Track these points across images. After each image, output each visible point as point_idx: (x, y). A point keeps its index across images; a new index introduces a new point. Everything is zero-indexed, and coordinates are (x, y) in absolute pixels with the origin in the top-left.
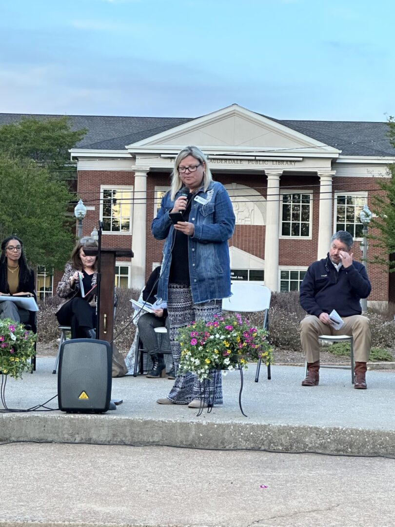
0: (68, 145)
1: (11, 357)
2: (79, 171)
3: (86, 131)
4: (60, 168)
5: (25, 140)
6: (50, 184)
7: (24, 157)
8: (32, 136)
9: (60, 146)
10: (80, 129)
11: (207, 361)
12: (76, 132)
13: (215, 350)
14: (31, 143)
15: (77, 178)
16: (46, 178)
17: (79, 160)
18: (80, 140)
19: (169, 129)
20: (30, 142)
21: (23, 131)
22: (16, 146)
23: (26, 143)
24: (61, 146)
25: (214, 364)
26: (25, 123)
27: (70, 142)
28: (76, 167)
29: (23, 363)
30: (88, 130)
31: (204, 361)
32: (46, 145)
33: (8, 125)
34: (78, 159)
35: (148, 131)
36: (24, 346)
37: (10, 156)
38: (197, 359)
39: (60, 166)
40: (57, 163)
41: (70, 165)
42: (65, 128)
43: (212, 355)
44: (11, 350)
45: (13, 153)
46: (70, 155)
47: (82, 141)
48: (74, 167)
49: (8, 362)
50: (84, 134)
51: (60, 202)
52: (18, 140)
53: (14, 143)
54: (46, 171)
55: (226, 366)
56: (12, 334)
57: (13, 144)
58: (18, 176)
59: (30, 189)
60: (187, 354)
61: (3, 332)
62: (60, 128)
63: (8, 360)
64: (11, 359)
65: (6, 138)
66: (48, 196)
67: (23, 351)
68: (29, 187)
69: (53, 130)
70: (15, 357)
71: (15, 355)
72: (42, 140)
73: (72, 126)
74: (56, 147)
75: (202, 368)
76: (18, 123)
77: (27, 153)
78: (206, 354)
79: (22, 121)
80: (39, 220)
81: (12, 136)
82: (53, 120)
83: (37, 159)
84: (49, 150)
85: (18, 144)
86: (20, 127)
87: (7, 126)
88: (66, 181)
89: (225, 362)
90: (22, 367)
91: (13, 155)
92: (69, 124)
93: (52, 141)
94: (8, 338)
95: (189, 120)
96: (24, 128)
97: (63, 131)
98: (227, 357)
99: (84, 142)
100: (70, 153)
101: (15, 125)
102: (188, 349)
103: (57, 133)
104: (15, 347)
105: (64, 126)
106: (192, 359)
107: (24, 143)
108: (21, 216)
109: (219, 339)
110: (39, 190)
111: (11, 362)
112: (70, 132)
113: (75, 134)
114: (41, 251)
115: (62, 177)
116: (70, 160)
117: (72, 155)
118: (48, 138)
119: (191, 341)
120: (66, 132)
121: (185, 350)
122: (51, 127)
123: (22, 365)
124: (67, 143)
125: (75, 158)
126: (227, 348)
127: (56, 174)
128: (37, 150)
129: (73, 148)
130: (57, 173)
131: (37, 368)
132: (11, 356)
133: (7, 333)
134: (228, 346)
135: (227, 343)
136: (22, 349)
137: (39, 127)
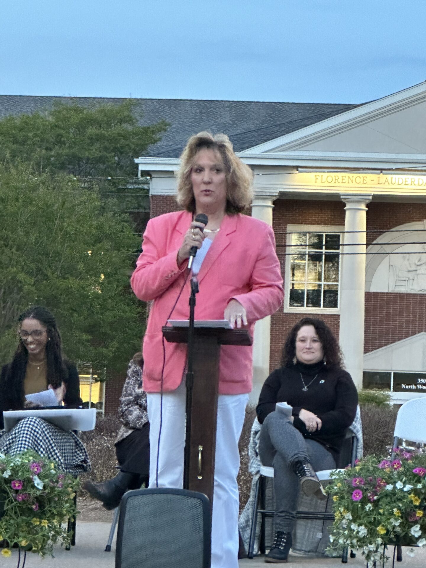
0: (134, 150)
1: (35, 519)
2: (153, 196)
3: (166, 125)
4: (119, 191)
5: (59, 141)
6: (102, 219)
7: (56, 170)
8: (71, 135)
9: (120, 151)
10: (155, 123)
11: (380, 530)
12: (149, 128)
13: (395, 510)
14: (69, 147)
15: (149, 209)
16: (95, 207)
17: (153, 176)
18: (155, 142)
19: (312, 123)
20: (67, 145)
21: (56, 126)
22: (44, 151)
23: (60, 147)
24: (121, 153)
25: (392, 536)
26: (59, 112)
27: (137, 145)
28: (148, 190)
29: (54, 529)
30: (169, 125)
31: (375, 530)
32: (96, 150)
33: (30, 116)
34: (150, 175)
35: (276, 126)
36: (56, 499)
37: (33, 168)
38: (363, 527)
39: (120, 187)
40: (114, 183)
41: (137, 186)
42: (129, 120)
43: (389, 519)
44: (34, 507)
45: (38, 164)
46: (138, 168)
47: (159, 143)
48: (144, 189)
49: (28, 527)
50: (162, 132)
51: (119, 250)
52: (47, 141)
53: (40, 147)
54: (94, 196)
55: (415, 540)
56: (36, 477)
57: (38, 149)
58: (46, 204)
59: (67, 227)
60: (344, 518)
61: (20, 474)
62: (121, 121)
63: (29, 524)
64: (35, 521)
65: (27, 138)
66: (98, 240)
67: (55, 508)
68: (65, 224)
69: (109, 125)
70: (41, 518)
71: (41, 515)
72: (88, 141)
73: (141, 116)
74: (113, 154)
75: (371, 543)
76: (46, 113)
77: (63, 163)
78: (379, 517)
79: (53, 109)
80: (82, 282)
81: (36, 135)
82: (109, 106)
83: (79, 174)
84: (101, 160)
85: (47, 149)
86: (50, 119)
87: (28, 117)
88: (131, 213)
89: (412, 532)
90: (53, 536)
91: (39, 168)
92: (136, 115)
93: (106, 144)
94: (30, 484)
95: (348, 107)
96: (57, 121)
97: (125, 126)
98: (416, 523)
99: (162, 145)
100: (137, 165)
101: (42, 115)
102: (347, 509)
103: (116, 130)
104: (40, 501)
105: (128, 116)
106: (353, 526)
107: (57, 147)
108: (49, 274)
109: (401, 490)
110: (82, 229)
111: (34, 527)
112: (139, 127)
113: (146, 130)
114: (85, 337)
115: (124, 206)
116: (137, 175)
117: (141, 168)
118: (99, 138)
119: (352, 494)
120: (130, 128)
121: (342, 509)
122: (105, 119)
123: (53, 532)
124: (133, 146)
125: (146, 173)
126: (416, 507)
127: (112, 201)
128: (80, 159)
129: (143, 155)
130: (115, 200)
131: (77, 541)
132: (35, 516)
133: (27, 475)
134: (417, 504)
135: (417, 497)
136: (53, 504)
137: (85, 119)
